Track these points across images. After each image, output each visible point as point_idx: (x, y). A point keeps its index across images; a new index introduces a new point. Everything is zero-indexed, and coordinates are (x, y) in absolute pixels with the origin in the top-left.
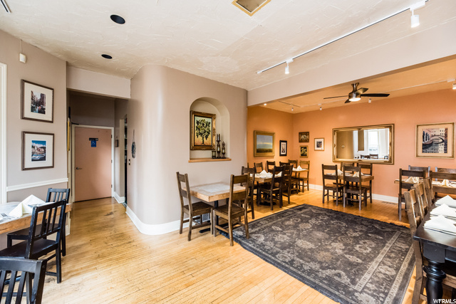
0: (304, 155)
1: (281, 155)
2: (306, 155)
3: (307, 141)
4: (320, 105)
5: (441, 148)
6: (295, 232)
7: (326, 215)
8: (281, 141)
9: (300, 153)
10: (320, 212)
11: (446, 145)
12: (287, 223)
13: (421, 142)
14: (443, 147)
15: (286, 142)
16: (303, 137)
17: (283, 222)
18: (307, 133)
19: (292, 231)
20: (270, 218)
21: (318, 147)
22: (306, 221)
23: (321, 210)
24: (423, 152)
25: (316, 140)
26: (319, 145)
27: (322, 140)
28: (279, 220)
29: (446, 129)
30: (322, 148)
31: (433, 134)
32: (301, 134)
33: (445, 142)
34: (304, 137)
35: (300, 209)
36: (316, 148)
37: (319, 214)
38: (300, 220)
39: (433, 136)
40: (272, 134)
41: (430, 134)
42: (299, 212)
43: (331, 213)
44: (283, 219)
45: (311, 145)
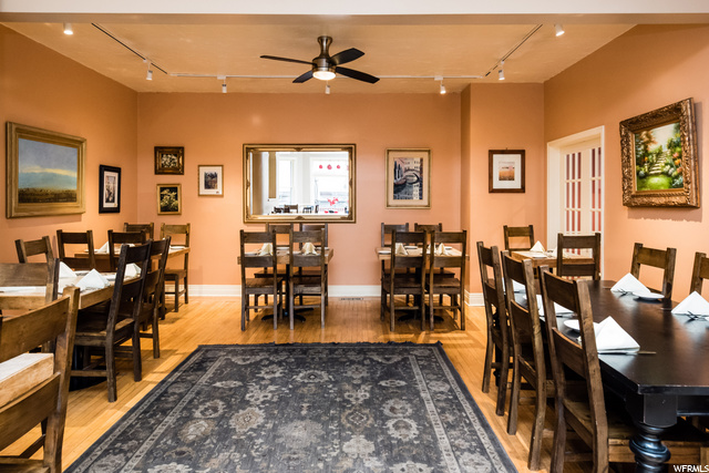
0: (169, 209)
1: (102, 210)
2: (175, 209)
3: (179, 171)
4: (222, 77)
5: (416, 190)
6: (237, 457)
7: (272, 363)
8: (103, 169)
9: (159, 204)
10: (253, 359)
11: (421, 186)
12: (192, 432)
13: (392, 181)
14: (418, 188)
15: (118, 170)
16: (166, 160)
17: (175, 433)
18: (179, 151)
19: (223, 456)
20: (124, 437)
21: (208, 186)
22: (236, 401)
23: (253, 353)
24: (395, 198)
25: (204, 171)
26: (210, 181)
27: (218, 170)
28: (159, 430)
29: (422, 160)
30: (219, 190)
31: (406, 166)
32: (160, 151)
33: (420, 180)
34: (170, 158)
35: (200, 367)
36: (203, 191)
37: (257, 366)
38: (220, 404)
39: (406, 171)
40: (76, 143)
41: (403, 167)
42: (204, 379)
43: (276, 352)
44: (170, 420)
45: (189, 183)
